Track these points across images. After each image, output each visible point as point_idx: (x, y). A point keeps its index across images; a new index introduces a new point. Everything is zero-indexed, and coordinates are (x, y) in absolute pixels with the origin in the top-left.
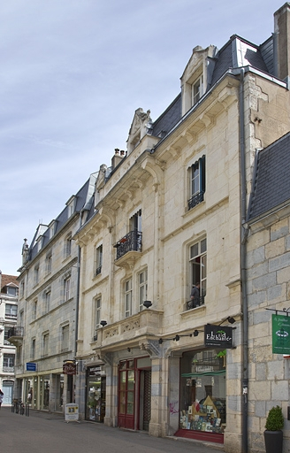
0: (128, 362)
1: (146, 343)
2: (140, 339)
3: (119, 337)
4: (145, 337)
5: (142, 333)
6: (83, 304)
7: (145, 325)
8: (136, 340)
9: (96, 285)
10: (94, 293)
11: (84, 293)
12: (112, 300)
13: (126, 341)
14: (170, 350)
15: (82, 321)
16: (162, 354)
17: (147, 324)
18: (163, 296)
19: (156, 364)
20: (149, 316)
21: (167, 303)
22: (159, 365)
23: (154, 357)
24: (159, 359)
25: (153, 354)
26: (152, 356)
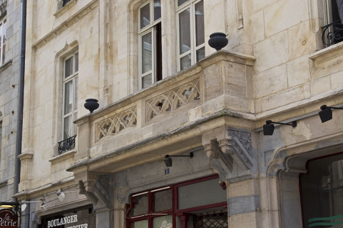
0: (152, 197)
1: (223, 137)
2: (204, 128)
3: (140, 131)
4: (221, 122)
5: (212, 112)
6: (33, 72)
7: (219, 92)
8: (191, 134)
9: (66, 24)
10: (59, 44)
11: (35, 48)
12: (109, 50)
13: (163, 137)
14: (282, 152)
15: (32, 109)
16: (258, 166)
17: (224, 90)
18: (250, 22)
19: (245, 195)
20: (227, 68)
21: (266, 37)
22: (252, 195)
23: (240, 175)
24: (252, 181)
25: (235, 168)
26: (233, 172)
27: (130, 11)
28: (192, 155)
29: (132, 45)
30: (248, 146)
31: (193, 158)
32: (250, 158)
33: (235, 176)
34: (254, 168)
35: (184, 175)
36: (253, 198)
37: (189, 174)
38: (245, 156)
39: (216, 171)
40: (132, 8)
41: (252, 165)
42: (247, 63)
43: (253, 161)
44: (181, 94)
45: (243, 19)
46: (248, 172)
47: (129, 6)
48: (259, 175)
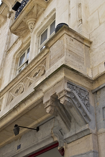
16: (96, 122)
17: (65, 53)
18: (87, 22)
19: (83, 152)
20: (68, 40)
21: (100, 24)
22: (91, 152)
23: (78, 132)
24: (91, 135)
25: (73, 125)
26: (71, 131)
27: (14, 58)
28: (38, 129)
29: (12, 75)
30: (86, 102)
31: (39, 132)
32: (88, 113)
33: (74, 133)
34: (93, 123)
35: (31, 148)
36: (91, 154)
37: (35, 146)
38: (84, 110)
39: (56, 139)
40: (15, 57)
41: (90, 120)
42: (85, 43)
43: (91, 117)
44: (32, 77)
45: (82, 20)
46: (87, 127)
47: (14, 56)
48: (97, 131)
